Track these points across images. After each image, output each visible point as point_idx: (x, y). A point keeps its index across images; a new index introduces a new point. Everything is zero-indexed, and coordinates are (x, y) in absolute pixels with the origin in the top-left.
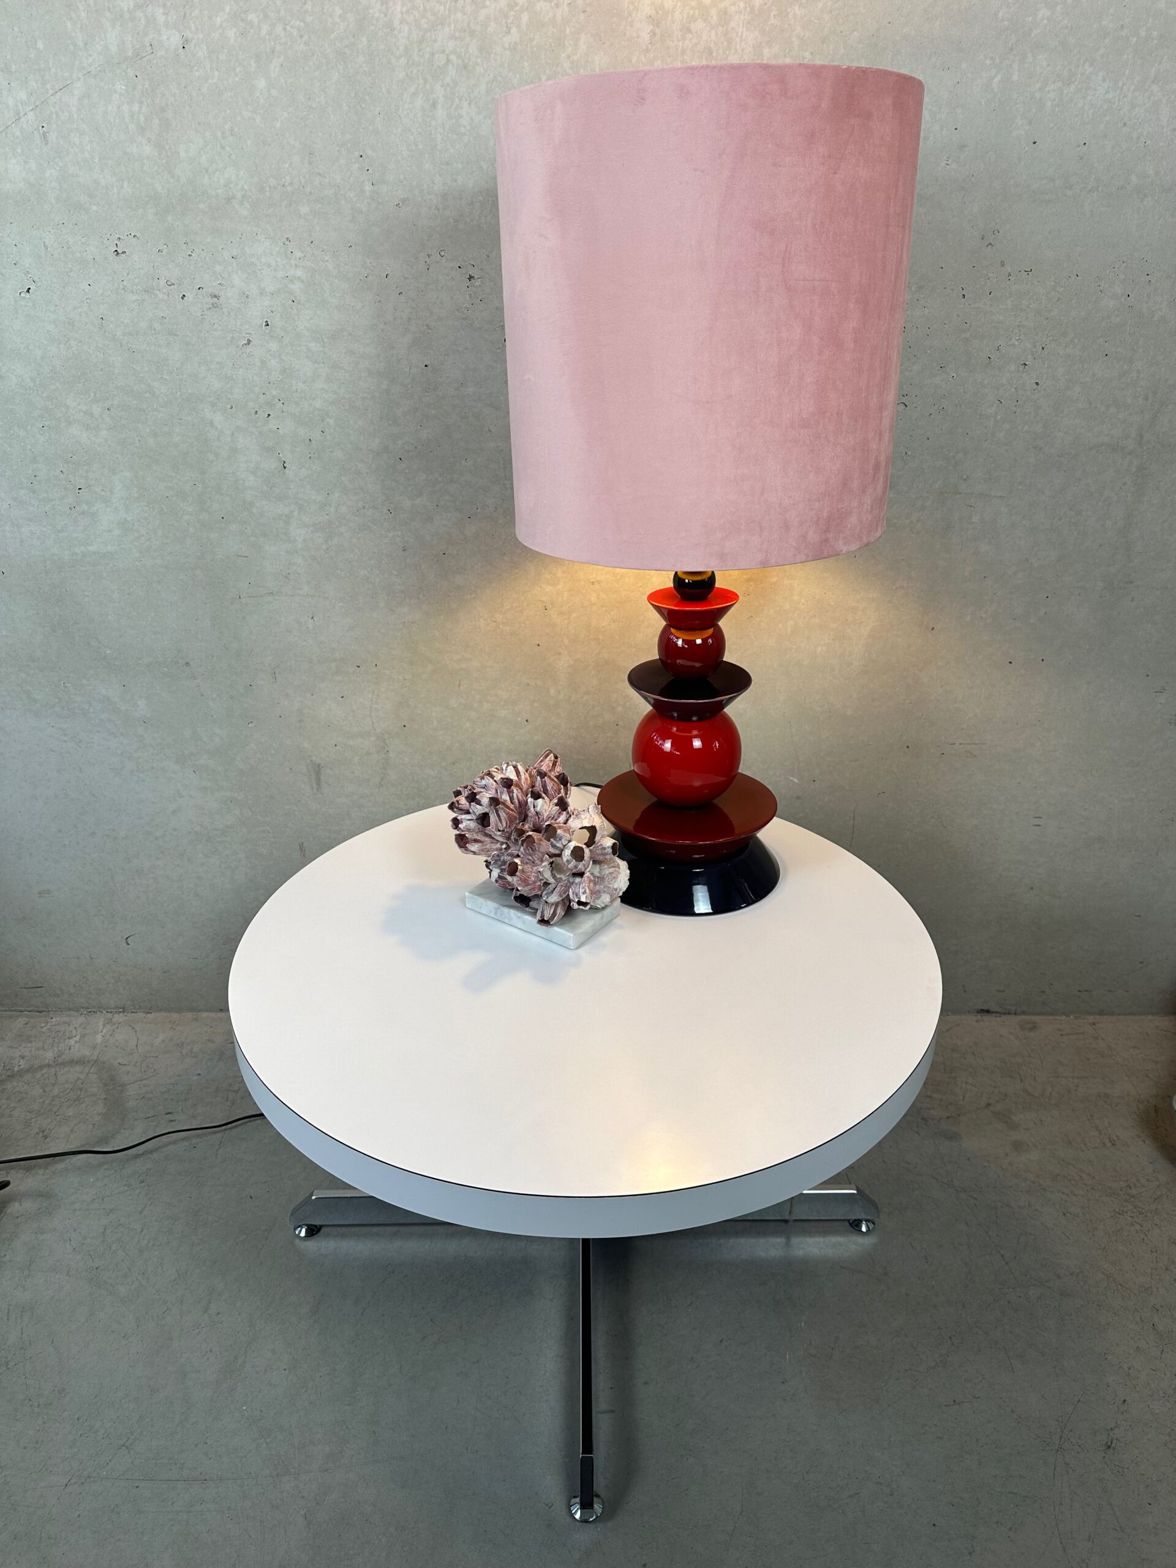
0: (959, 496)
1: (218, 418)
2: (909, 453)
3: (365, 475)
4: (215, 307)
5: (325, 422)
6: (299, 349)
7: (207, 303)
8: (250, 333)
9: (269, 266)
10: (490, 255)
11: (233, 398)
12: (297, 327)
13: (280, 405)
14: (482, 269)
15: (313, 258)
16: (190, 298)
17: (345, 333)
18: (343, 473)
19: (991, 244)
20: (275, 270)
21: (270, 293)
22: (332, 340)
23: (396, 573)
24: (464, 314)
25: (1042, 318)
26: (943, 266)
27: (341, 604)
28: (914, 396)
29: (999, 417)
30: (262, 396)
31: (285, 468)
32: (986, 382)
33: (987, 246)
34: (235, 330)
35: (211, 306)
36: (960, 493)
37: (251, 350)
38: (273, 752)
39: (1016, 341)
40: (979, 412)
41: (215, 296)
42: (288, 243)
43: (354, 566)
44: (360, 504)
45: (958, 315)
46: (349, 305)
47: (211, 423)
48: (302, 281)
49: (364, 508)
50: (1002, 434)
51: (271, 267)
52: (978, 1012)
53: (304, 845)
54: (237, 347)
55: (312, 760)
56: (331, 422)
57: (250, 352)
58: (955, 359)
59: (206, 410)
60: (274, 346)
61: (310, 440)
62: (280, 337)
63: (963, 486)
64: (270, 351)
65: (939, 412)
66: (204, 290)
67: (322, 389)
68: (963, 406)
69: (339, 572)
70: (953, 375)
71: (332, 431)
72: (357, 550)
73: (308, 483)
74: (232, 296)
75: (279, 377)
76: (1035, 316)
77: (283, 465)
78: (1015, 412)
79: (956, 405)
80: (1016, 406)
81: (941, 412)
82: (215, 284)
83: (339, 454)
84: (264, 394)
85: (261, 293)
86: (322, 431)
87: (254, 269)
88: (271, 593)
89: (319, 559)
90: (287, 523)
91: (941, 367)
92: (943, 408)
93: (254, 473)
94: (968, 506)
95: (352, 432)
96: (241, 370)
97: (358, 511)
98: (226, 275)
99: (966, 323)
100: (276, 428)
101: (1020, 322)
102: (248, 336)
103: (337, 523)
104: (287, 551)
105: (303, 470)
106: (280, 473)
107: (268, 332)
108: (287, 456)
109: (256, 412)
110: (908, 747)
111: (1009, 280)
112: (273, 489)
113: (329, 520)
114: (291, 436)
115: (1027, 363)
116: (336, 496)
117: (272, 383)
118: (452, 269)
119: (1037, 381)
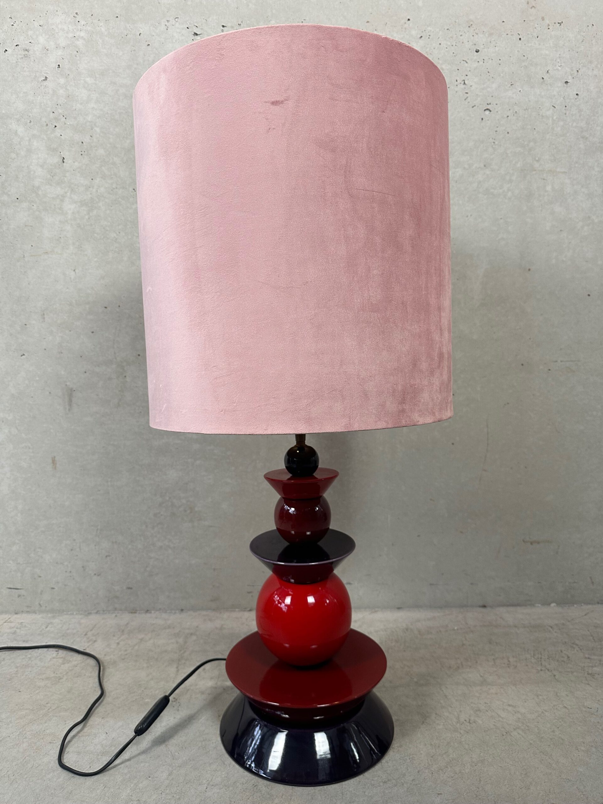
0: (534, 172)
1: (21, 130)
2: (496, 143)
3: (119, 165)
4: (26, 57)
5: (93, 130)
6: (79, 82)
7: (20, 55)
8: (47, 73)
9: (63, 30)
10: (208, 20)
11: (33, 116)
12: (79, 68)
13: (64, 119)
14: (202, 29)
15: (92, 25)
16: (10, 51)
17: (111, 71)
18: (103, 164)
19: (534, 7)
20: (67, 33)
21: (62, 47)
22: (101, 76)
25: (574, 52)
26: (504, 21)
27: (96, 260)
28: (495, 104)
29: (555, 117)
30: (52, 113)
31: (63, 162)
32: (543, 94)
33: (532, 8)
34: (37, 71)
35: (23, 56)
36: (535, 170)
37: (47, 84)
38: (37, 379)
39: (559, 67)
40: (541, 114)
41: (26, 50)
42: (76, 16)
43: (107, 230)
44: (114, 186)
45: (518, 51)
46: (114, 53)
47: (16, 133)
48: (84, 39)
49: (116, 188)
50: (559, 129)
51: (65, 30)
53: (56, 459)
54: (38, 82)
55: (66, 385)
56: (98, 130)
58: (520, 80)
59: (13, 124)
60: (62, 81)
61: (82, 142)
62: (67, 75)
63: (536, 165)
64: (60, 84)
65: (514, 115)
66: (20, 46)
67: (93, 108)
68: (530, 110)
69: (96, 235)
70: (520, 89)
71: (98, 136)
72: (110, 219)
73: (79, 172)
74: (37, 50)
75: (64, 101)
76: (569, 51)
77: (63, 160)
78: (565, 114)
79: (525, 110)
80: (565, 110)
81: (515, 115)
82: (27, 42)
83: (101, 151)
84: (53, 112)
85: (57, 47)
86: (91, 136)
87: (53, 33)
88: (47, 253)
89: (82, 226)
90: (62, 201)
91: (511, 85)
92: (516, 112)
93: (42, 166)
94: (542, 179)
95: (111, 136)
96: (39, 97)
97: (112, 190)
98: (34, 37)
99: (524, 56)
100: (59, 135)
101: (560, 54)
102: (45, 75)
103: (97, 200)
104: (60, 221)
105: (76, 164)
106: (60, 166)
107: (59, 71)
108: (66, 154)
109: (47, 125)
110: (522, 365)
111: (549, 28)
112: (54, 177)
113: (91, 198)
114: (69, 141)
115: (568, 81)
116: (97, 181)
117: (59, 105)
118: (183, 29)
119: (577, 93)
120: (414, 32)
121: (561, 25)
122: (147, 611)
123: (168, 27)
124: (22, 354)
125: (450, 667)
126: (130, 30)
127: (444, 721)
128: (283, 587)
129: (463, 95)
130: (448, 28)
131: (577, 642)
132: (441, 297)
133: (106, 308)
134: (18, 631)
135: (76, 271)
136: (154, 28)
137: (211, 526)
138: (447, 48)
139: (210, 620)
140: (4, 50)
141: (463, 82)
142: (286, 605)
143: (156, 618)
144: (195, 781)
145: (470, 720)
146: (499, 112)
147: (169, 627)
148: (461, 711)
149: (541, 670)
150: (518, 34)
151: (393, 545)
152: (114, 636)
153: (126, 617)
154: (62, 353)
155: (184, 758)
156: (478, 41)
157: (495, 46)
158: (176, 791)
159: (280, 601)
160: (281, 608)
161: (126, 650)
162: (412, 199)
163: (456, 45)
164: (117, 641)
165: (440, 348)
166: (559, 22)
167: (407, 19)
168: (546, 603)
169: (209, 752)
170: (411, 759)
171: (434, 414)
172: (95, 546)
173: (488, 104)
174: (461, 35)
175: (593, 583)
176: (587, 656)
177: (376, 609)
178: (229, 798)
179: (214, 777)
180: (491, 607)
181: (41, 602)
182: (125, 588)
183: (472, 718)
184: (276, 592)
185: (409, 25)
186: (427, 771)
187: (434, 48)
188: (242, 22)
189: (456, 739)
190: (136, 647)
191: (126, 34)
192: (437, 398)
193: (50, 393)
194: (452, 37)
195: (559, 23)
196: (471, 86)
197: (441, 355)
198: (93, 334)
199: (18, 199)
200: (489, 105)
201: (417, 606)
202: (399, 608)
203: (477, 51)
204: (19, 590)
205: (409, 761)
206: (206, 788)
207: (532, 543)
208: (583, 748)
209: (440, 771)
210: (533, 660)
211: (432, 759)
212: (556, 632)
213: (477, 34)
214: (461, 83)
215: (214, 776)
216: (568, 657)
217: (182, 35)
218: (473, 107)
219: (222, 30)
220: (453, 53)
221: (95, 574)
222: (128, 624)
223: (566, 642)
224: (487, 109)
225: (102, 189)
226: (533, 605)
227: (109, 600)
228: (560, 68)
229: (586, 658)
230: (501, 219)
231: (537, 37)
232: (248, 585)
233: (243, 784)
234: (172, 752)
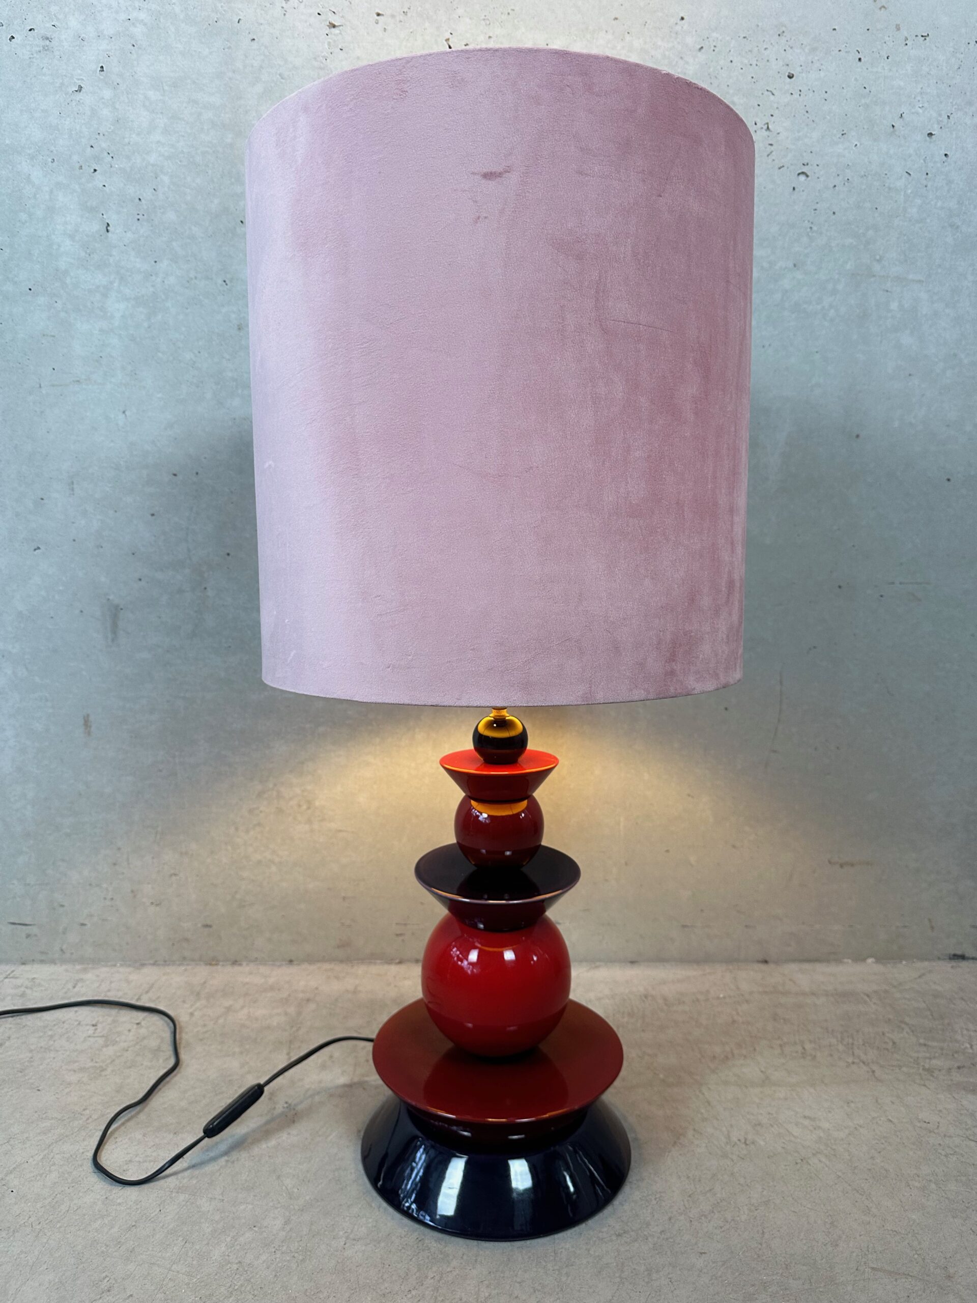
0: (872, 279)
1: (37, 175)
2: (815, 228)
3: (200, 240)
4: (46, 50)
5: (159, 179)
6: (136, 97)
7: (37, 46)
8: (82, 79)
9: (110, 7)
10: (353, 3)
11: (57, 151)
12: (135, 73)
13: (109, 159)
14: (343, 17)
16: (19, 39)
17: (189, 81)
18: (174, 237)
19: (884, 7)
20: (117, 12)
21: (108, 36)
22: (173, 88)
23: (228, 357)
24: (322, 63)
25: (945, 85)
26: (836, 28)
27: (160, 395)
28: (815, 165)
29: (910, 191)
30: (89, 148)
31: (108, 231)
32: (892, 152)
33: (880, 8)
34: (66, 76)
35: (42, 48)
36: (874, 276)
38: (61, 588)
39: (919, 109)
40: (887, 185)
41: (47, 38)
43: (179, 348)
44: (192, 274)
45: (856, 80)
46: (195, 51)
47: (28, 178)
48: (145, 24)
49: (196, 278)
50: (915, 210)
51: (112, 8)
52: (950, 959)
53: (92, 718)
54: (66, 94)
55: (109, 599)
56: (166, 179)
57: (81, 99)
58: (856, 126)
59: (24, 163)
60: (107, 94)
61: (140, 199)
62: (116, 84)
63: (877, 268)
64: (103, 98)
65: (844, 184)
66: (36, 31)
67: (158, 142)
68: (870, 177)
69: (160, 355)
70: (856, 143)
71: (166, 189)
72: (183, 329)
73: (133, 249)
74: (65, 39)
75: (110, 128)
76: (937, 83)
77: (107, 227)
78: (926, 186)
79: (862, 177)
80: (926, 179)
81: (846, 184)
82: (49, 25)
83: (171, 216)
84: (92, 147)
85: (99, 36)
86: (154, 189)
87: (93, 11)
88: (78, 381)
89: (138, 339)
90: (105, 296)
91: (843, 135)
92: (848, 179)
93: (72, 237)
94: (884, 290)
95: (188, 191)
96: (68, 119)
97: (188, 282)
98: (61, 16)
99: (865, 88)
100: (101, 186)
101: (922, 88)
102: (79, 82)
103: (163, 297)
104: (101, 330)
105: (129, 235)
106: (102, 237)
107: (102, 77)
108: (112, 218)
109: (81, 167)
110: (840, 587)
111: (906, 44)
112: (92, 256)
113: (154, 293)
114: (119, 195)
115: (933, 133)
116: (164, 264)
117: (101, 135)
118: (311, 15)
119: (946, 153)
120: (689, 40)
121: (925, 39)
122: (235, 963)
123: (286, 11)
124: (36, 547)
125: (714, 1057)
126: (223, 12)
127: (707, 1142)
128: (465, 935)
129: (766, 148)
130: (745, 36)
131: (907, 1019)
132: (735, 491)
133: (175, 475)
134: (28, 991)
135: (127, 413)
136: (263, 12)
137: (340, 831)
138: (742, 69)
139: (337, 978)
140: (9, 37)
141: (766, 126)
142: (471, 964)
143: (251, 973)
144: (326, 1233)
145: (746, 1140)
146: (822, 179)
147: (272, 988)
148: (731, 1126)
149: (853, 1063)
150: (858, 51)
151: (626, 864)
152: (184, 1002)
153: (201, 973)
154: (102, 547)
155: (307, 1198)
156: (792, 60)
157: (820, 70)
158: (298, 1249)
159: (460, 956)
160: (462, 968)
161: (205, 1025)
162: (698, 337)
163: (757, 65)
164: (191, 1010)
165: (730, 572)
166: (923, 34)
167: (680, 18)
168: (859, 958)
169: (346, 1187)
170: (657, 1200)
171: (716, 676)
172: (153, 858)
173: (804, 164)
174: (766, 49)
175: (932, 928)
176: (922, 1041)
177: (598, 964)
178: (381, 1259)
179: (356, 1227)
180: (777, 962)
181: (64, 947)
182: (199, 925)
183: (750, 1137)
184: (454, 943)
185: (682, 27)
186: (682, 1218)
187: (722, 68)
188: (409, 9)
189: (725, 1169)
190: (221, 1021)
191: (216, 19)
192: (723, 652)
193: (82, 612)
194: (751, 51)
195: (922, 36)
196: (778, 133)
197: (731, 584)
198: (154, 517)
199: (30, 289)
200: (806, 167)
201: (660, 959)
202: (632, 962)
203: (791, 77)
204: (30, 927)
205: (654, 1202)
206: (345, 1244)
207: (841, 866)
208: (917, 1184)
209: (703, 1218)
210: (841, 1048)
211: (689, 1199)
212: (875, 1003)
213: (791, 48)
214: (762, 128)
215: (355, 1224)
216: (894, 1043)
217: (310, 25)
218: (780, 168)
219: (377, 20)
220: (752, 77)
221: (152, 903)
222: (205, 983)
223: (889, 1020)
224: (803, 173)
225: (172, 280)
226: (839, 961)
227: (173, 944)
228: (920, 111)
229: (920, 1044)
230: (817, 352)
231: (888, 58)
232: (397, 924)
233: (402, 1238)
234: (289, 1188)
